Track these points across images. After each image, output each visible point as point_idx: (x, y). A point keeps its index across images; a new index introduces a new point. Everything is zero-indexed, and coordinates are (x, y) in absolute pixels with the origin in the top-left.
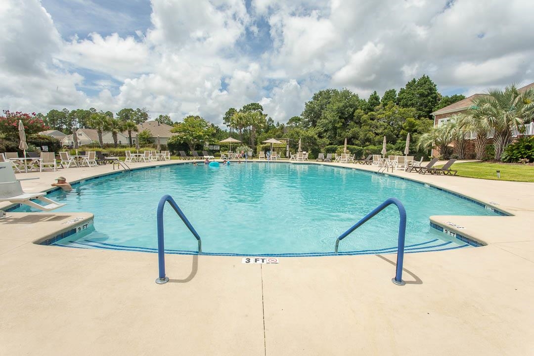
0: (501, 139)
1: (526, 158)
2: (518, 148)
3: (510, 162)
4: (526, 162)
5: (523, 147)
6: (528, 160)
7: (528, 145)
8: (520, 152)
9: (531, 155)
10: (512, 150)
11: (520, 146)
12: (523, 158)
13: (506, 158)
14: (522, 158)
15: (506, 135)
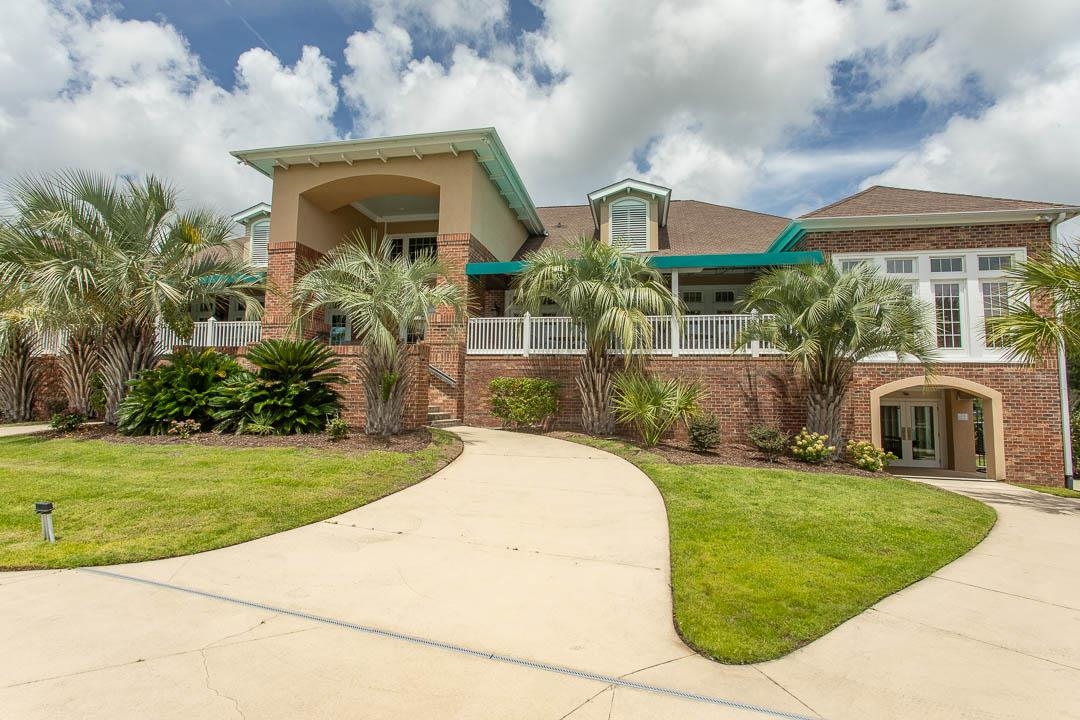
0: (121, 353)
1: (191, 417)
2: (168, 385)
3: (147, 433)
4: (193, 432)
5: (184, 379)
6: (197, 426)
7: (196, 376)
8: (173, 398)
9: (207, 407)
10: (152, 392)
11: (176, 376)
12: (184, 419)
13: (131, 420)
14: (180, 417)
15: (137, 340)
